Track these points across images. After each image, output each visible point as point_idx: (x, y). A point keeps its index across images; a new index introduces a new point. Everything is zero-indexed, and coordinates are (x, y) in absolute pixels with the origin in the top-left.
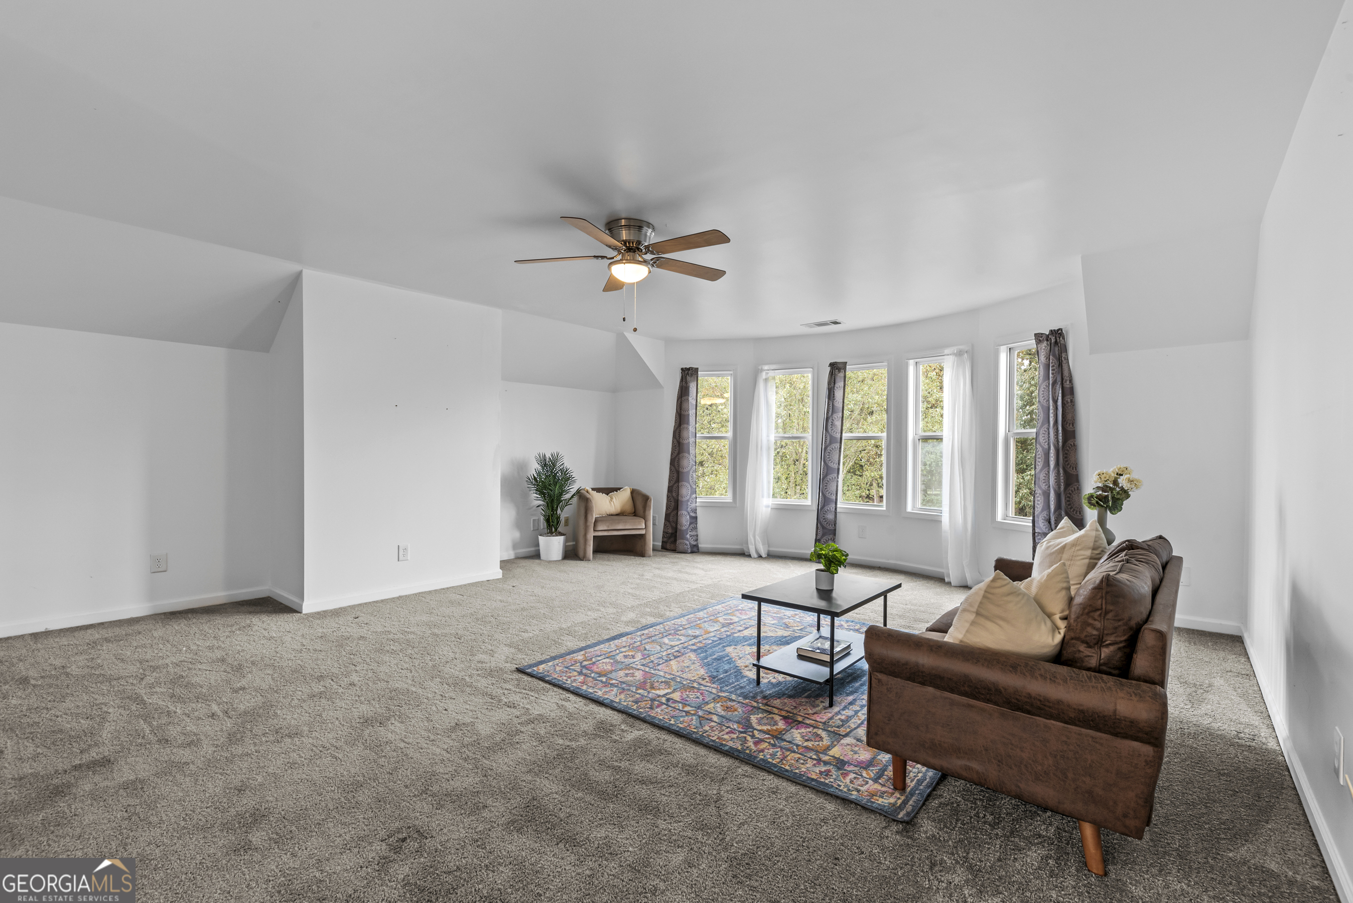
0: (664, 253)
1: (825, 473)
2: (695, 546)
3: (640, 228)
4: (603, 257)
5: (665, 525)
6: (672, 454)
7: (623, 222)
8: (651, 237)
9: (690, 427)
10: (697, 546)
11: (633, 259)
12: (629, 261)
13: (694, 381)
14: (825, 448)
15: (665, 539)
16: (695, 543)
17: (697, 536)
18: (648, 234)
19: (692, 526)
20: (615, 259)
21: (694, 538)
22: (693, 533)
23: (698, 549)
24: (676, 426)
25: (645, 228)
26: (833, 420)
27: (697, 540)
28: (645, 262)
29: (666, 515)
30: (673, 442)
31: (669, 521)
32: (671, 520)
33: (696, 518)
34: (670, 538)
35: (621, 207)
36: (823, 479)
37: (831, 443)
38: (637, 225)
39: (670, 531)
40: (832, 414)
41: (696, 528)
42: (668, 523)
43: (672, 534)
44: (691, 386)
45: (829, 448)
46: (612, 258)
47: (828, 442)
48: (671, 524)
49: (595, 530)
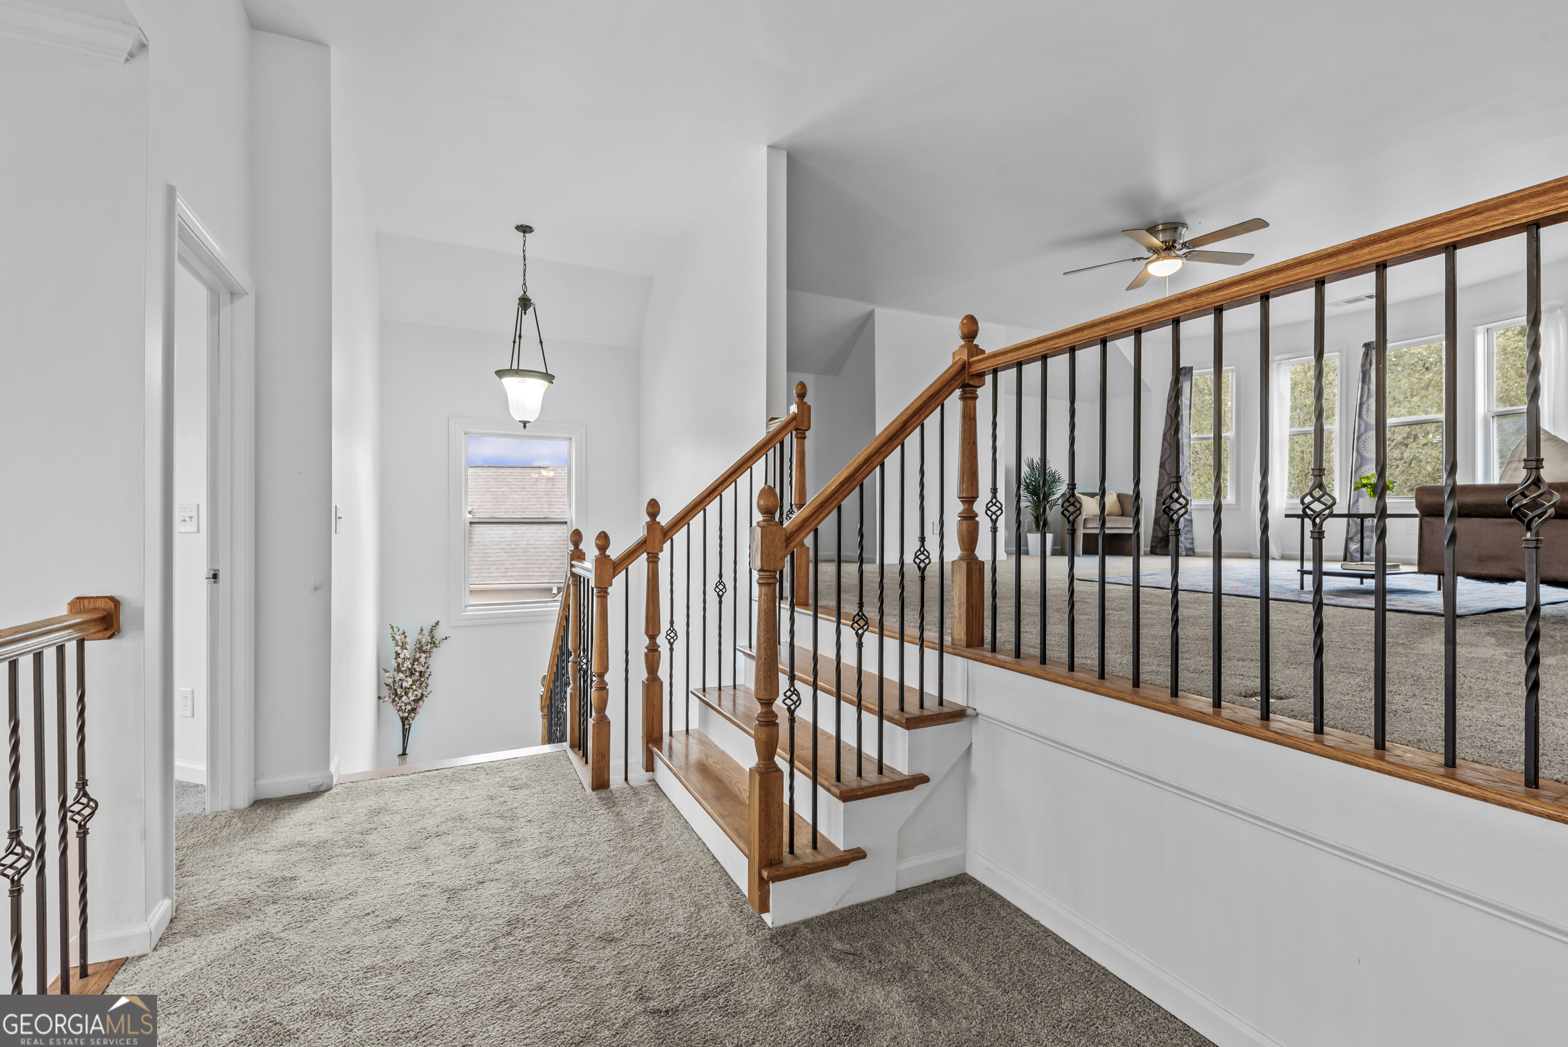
0: (1198, 246)
1: (1359, 465)
2: (1190, 549)
3: (1176, 229)
4: (1139, 259)
5: (1154, 529)
6: (1162, 457)
7: (1160, 227)
8: (1187, 235)
9: (1184, 428)
10: (1192, 549)
11: (1169, 256)
12: (1165, 258)
13: (1187, 380)
14: (1359, 437)
15: (1154, 544)
16: (1190, 546)
17: (1193, 539)
18: (1183, 233)
19: (1186, 528)
20: (1151, 259)
21: (1190, 541)
22: (1189, 536)
23: (1194, 553)
24: (1167, 428)
25: (1180, 228)
26: (1368, 405)
27: (1193, 543)
28: (1177, 256)
29: (1156, 519)
30: (1163, 445)
31: (1159, 526)
32: (1161, 523)
33: (1191, 521)
34: (1160, 542)
35: (1159, 216)
36: (1356, 471)
37: (1366, 430)
38: (1174, 226)
39: (1160, 535)
40: (1368, 399)
41: (1191, 531)
42: (1157, 527)
43: (1162, 538)
44: (1184, 386)
45: (1363, 437)
46: (1148, 258)
47: (1362, 429)
48: (1161, 528)
49: (1084, 528)
